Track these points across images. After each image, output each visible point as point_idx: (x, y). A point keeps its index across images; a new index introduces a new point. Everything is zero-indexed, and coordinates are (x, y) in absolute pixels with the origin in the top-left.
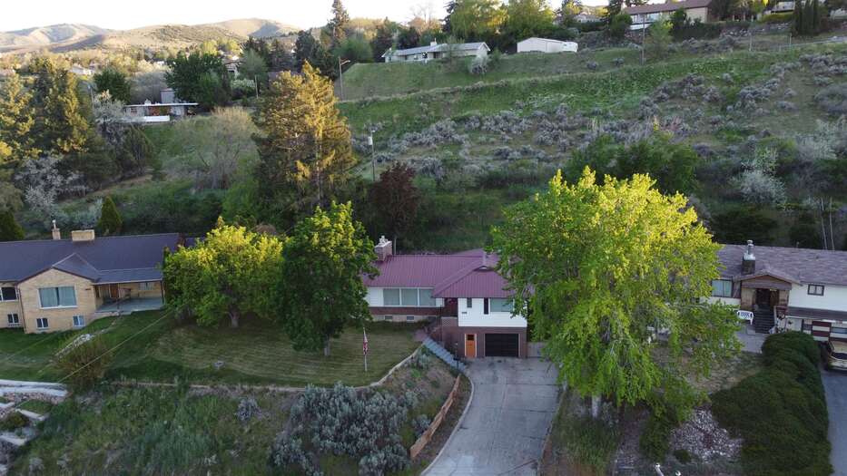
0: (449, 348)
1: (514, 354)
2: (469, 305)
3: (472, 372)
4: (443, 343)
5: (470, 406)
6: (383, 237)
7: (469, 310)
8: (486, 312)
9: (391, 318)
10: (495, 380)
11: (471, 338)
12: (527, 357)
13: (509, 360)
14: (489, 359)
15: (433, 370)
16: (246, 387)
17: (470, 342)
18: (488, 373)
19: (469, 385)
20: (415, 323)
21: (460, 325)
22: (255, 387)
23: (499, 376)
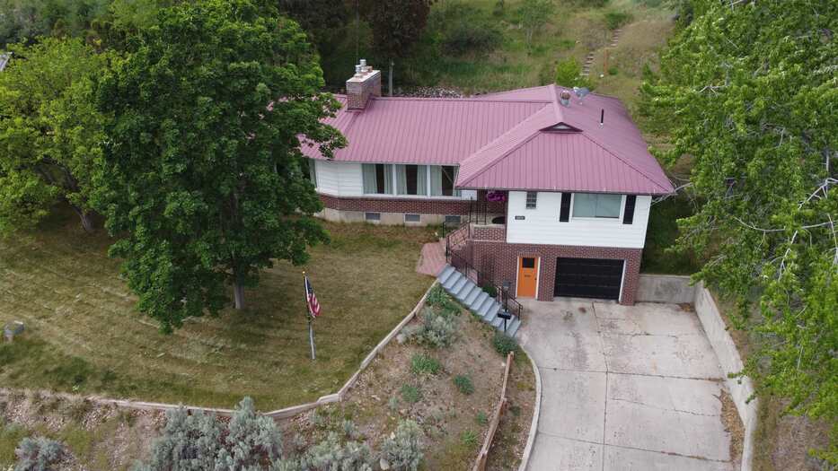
0: (486, 285)
1: (610, 294)
2: (531, 203)
3: (533, 337)
4: (474, 275)
5: (537, 433)
6: (363, 61)
7: (529, 213)
8: (564, 217)
9: (378, 217)
10: (580, 359)
11: (529, 263)
12: (636, 302)
13: (601, 306)
14: (562, 305)
15: (459, 351)
16: (46, 393)
17: (528, 270)
18: (564, 340)
19: (530, 375)
20: (421, 227)
21: (510, 240)
22: (64, 395)
23: (589, 350)
